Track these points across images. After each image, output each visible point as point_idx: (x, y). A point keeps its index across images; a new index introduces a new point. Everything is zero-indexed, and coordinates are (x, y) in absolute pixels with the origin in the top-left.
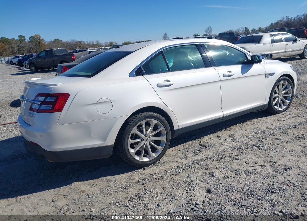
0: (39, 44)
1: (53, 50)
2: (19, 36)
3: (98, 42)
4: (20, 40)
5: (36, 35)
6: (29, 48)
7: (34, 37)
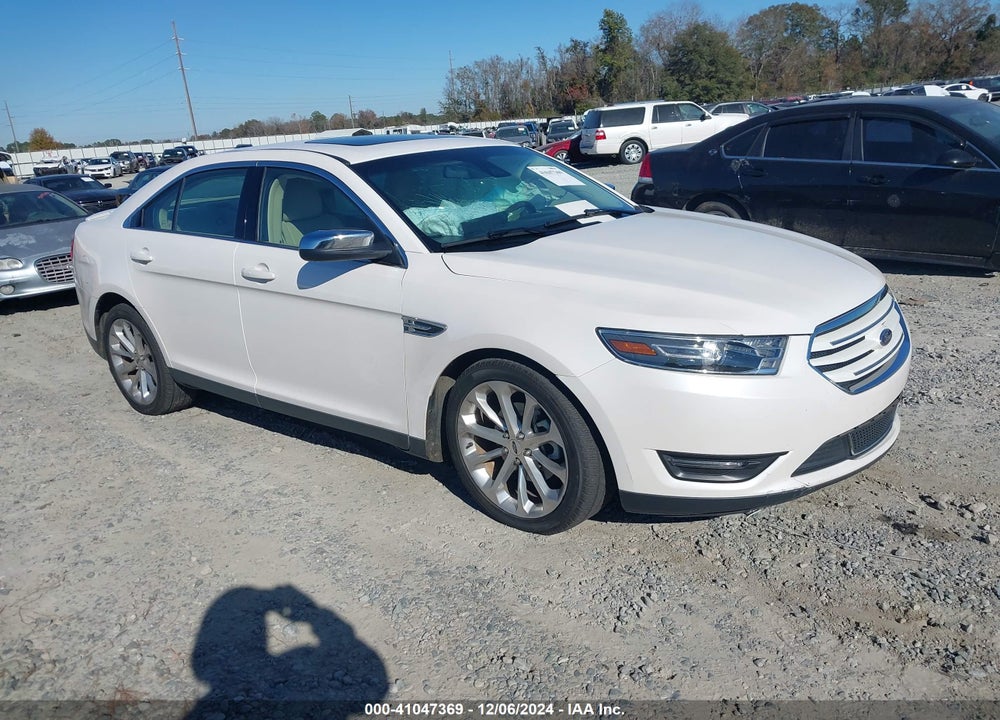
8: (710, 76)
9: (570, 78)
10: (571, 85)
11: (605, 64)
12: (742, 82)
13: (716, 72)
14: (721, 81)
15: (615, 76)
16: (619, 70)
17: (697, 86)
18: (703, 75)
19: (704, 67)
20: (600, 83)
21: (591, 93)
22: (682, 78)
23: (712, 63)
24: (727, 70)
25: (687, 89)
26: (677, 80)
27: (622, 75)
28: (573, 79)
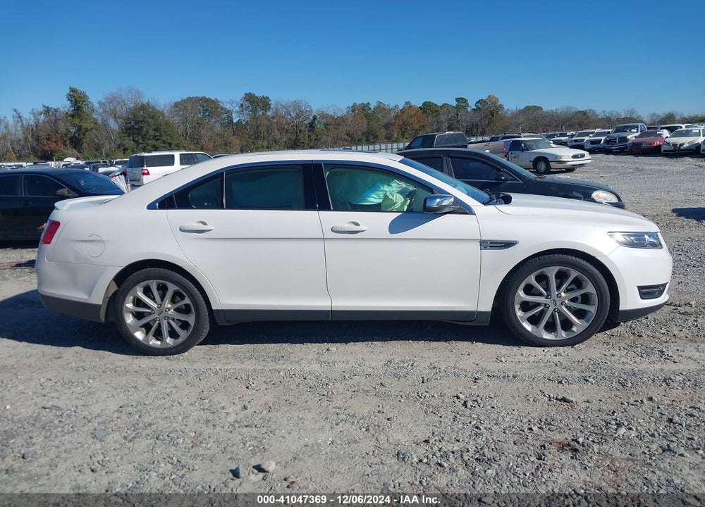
0: (493, 116)
1: (435, 135)
2: (457, 100)
3: (633, 112)
4: (457, 106)
5: (489, 96)
6: (470, 124)
7: (485, 101)
8: (155, 138)
9: (46, 134)
10: (48, 139)
11: (74, 125)
12: (178, 144)
13: (161, 136)
14: (164, 142)
15: (84, 134)
16: (87, 130)
17: (148, 145)
18: (152, 138)
19: (152, 132)
20: (71, 139)
21: (65, 145)
22: (136, 139)
23: (156, 130)
24: (167, 135)
25: (141, 146)
26: (133, 140)
27: (88, 134)
28: (49, 135)
